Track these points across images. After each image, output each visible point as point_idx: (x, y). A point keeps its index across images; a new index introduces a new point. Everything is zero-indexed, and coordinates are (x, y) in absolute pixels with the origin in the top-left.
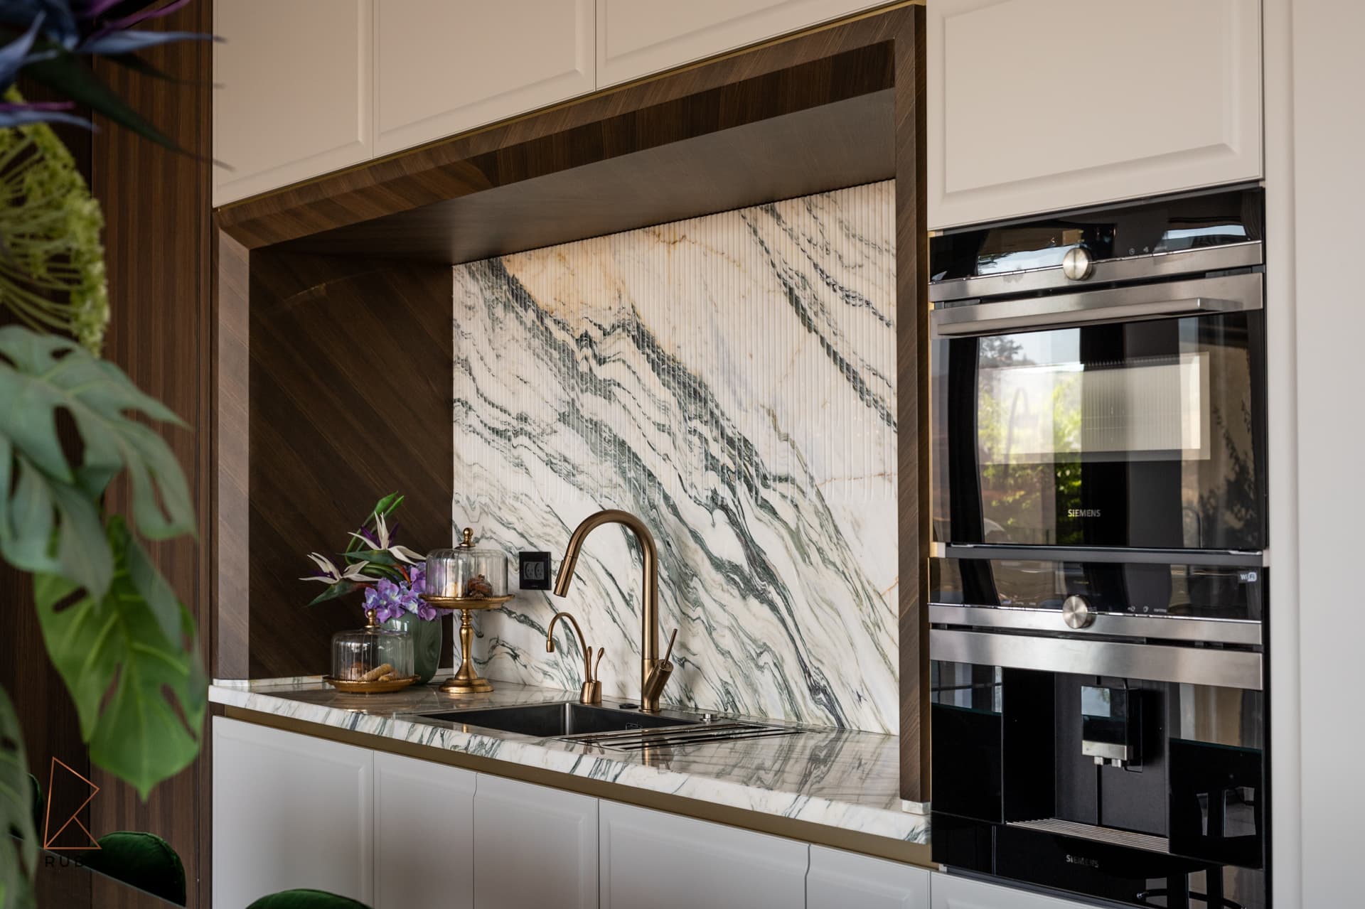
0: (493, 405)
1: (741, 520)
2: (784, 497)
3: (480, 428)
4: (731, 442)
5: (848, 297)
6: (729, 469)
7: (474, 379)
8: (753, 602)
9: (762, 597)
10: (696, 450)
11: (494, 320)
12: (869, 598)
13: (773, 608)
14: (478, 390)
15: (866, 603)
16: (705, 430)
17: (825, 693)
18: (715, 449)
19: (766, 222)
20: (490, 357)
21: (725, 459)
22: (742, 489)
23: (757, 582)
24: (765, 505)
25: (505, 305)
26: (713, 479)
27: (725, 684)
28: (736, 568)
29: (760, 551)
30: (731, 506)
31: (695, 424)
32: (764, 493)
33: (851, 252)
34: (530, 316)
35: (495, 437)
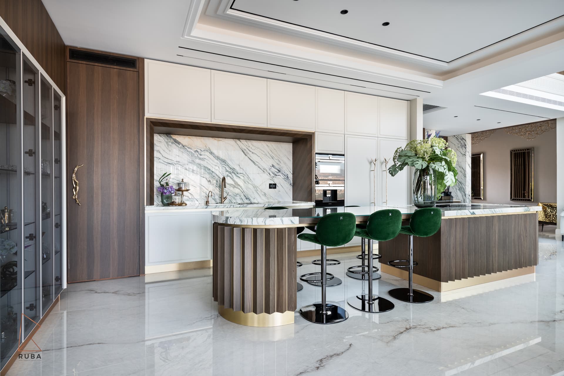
0: (168, 159)
1: (233, 178)
2: (241, 176)
3: (163, 162)
4: (231, 168)
5: (252, 153)
6: (230, 172)
7: (161, 154)
8: (235, 189)
9: (237, 188)
10: (224, 169)
11: (168, 145)
12: (256, 187)
13: (239, 189)
14: (162, 156)
15: (255, 188)
16: (226, 167)
17: (248, 198)
18: (228, 169)
19: (238, 141)
20: (167, 151)
21: (230, 170)
22: (233, 174)
23: (236, 186)
24: (238, 176)
25: (172, 143)
26: (228, 173)
27: (229, 199)
28: (232, 184)
29: (237, 182)
30: (231, 176)
31: (224, 165)
32: (237, 175)
33: (253, 148)
34: (181, 146)
35: (168, 164)
